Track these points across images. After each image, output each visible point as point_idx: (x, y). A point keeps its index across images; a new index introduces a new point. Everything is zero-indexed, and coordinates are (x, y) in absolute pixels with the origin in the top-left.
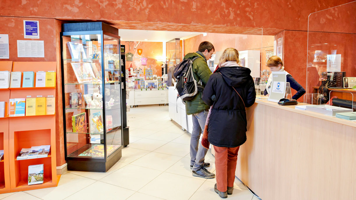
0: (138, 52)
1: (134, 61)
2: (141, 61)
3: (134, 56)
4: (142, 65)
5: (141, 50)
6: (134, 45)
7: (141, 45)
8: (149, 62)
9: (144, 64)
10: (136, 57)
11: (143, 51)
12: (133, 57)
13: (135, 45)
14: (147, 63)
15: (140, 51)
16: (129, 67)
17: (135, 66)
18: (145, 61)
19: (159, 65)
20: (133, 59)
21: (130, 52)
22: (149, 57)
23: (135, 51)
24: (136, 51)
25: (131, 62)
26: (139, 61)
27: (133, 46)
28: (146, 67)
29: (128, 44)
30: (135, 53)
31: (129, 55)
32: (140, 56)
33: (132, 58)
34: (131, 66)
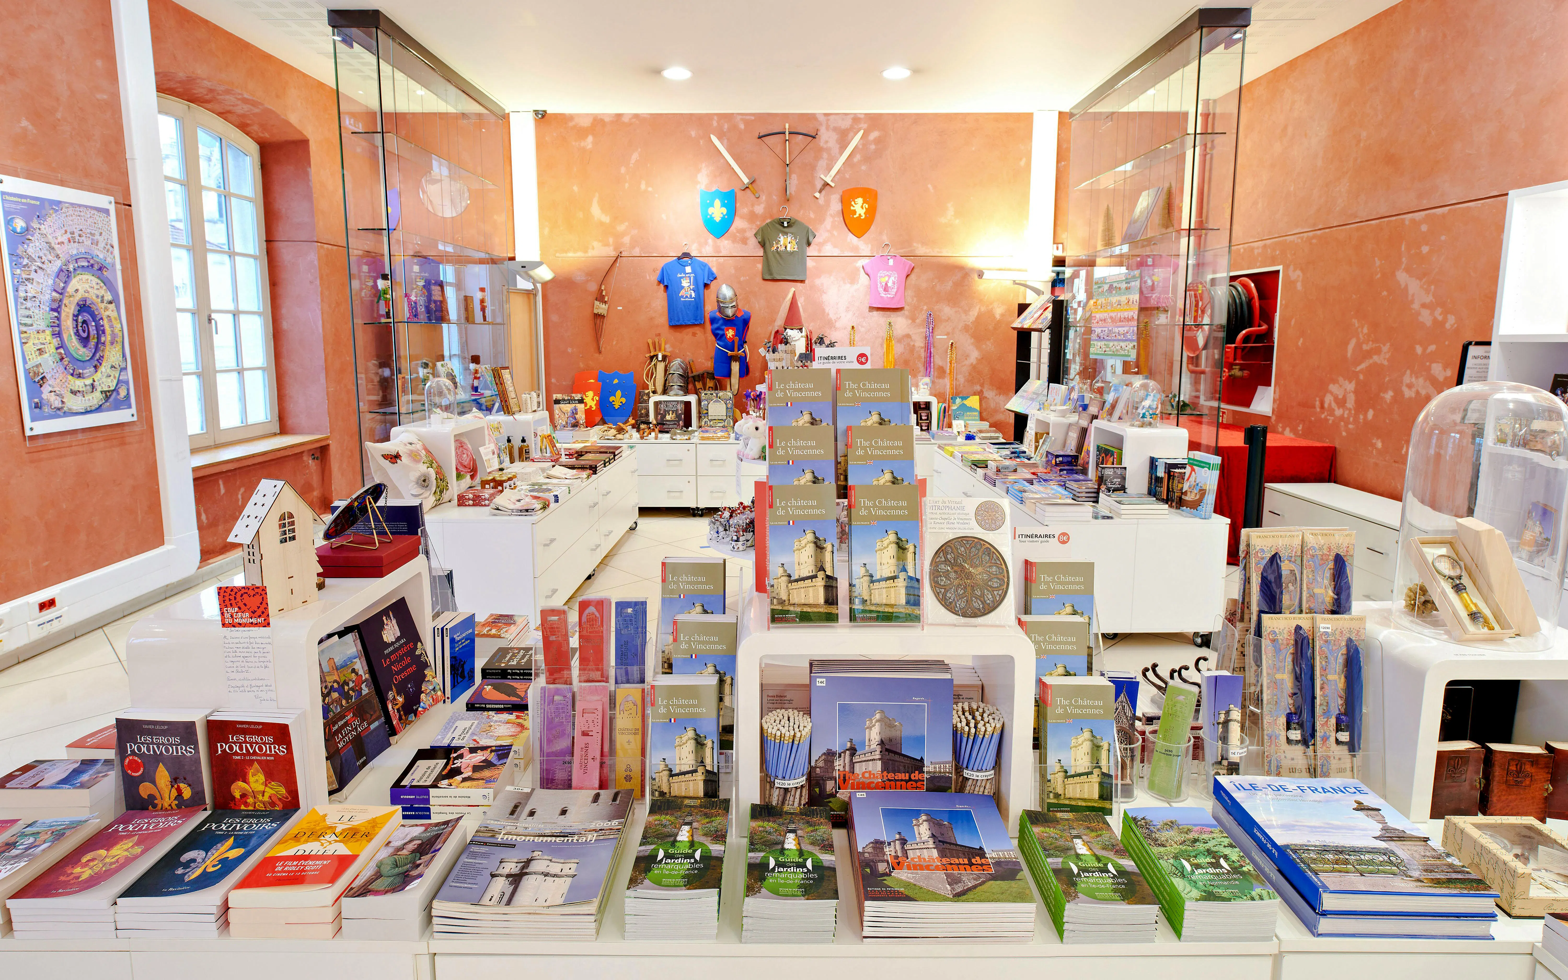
0: (846, 214)
1: (818, 282)
2: (863, 278)
3: (814, 242)
4: (872, 309)
5: (870, 196)
6: (817, 158)
7: (867, 159)
8: (924, 285)
9: (887, 298)
10: (828, 250)
11: (883, 206)
12: (811, 251)
13: (822, 163)
14: (910, 293)
15: (860, 201)
16: (779, 323)
17: (819, 312)
18: (890, 279)
19: (998, 312)
20: (810, 263)
21: (790, 212)
22: (921, 250)
23: (828, 202)
24: (836, 206)
25: (792, 289)
26: (853, 279)
27: (813, 168)
28: (900, 323)
29: (778, 150)
30: (828, 223)
31: (782, 239)
32: (863, 246)
33: (799, 257)
34: (793, 319)
